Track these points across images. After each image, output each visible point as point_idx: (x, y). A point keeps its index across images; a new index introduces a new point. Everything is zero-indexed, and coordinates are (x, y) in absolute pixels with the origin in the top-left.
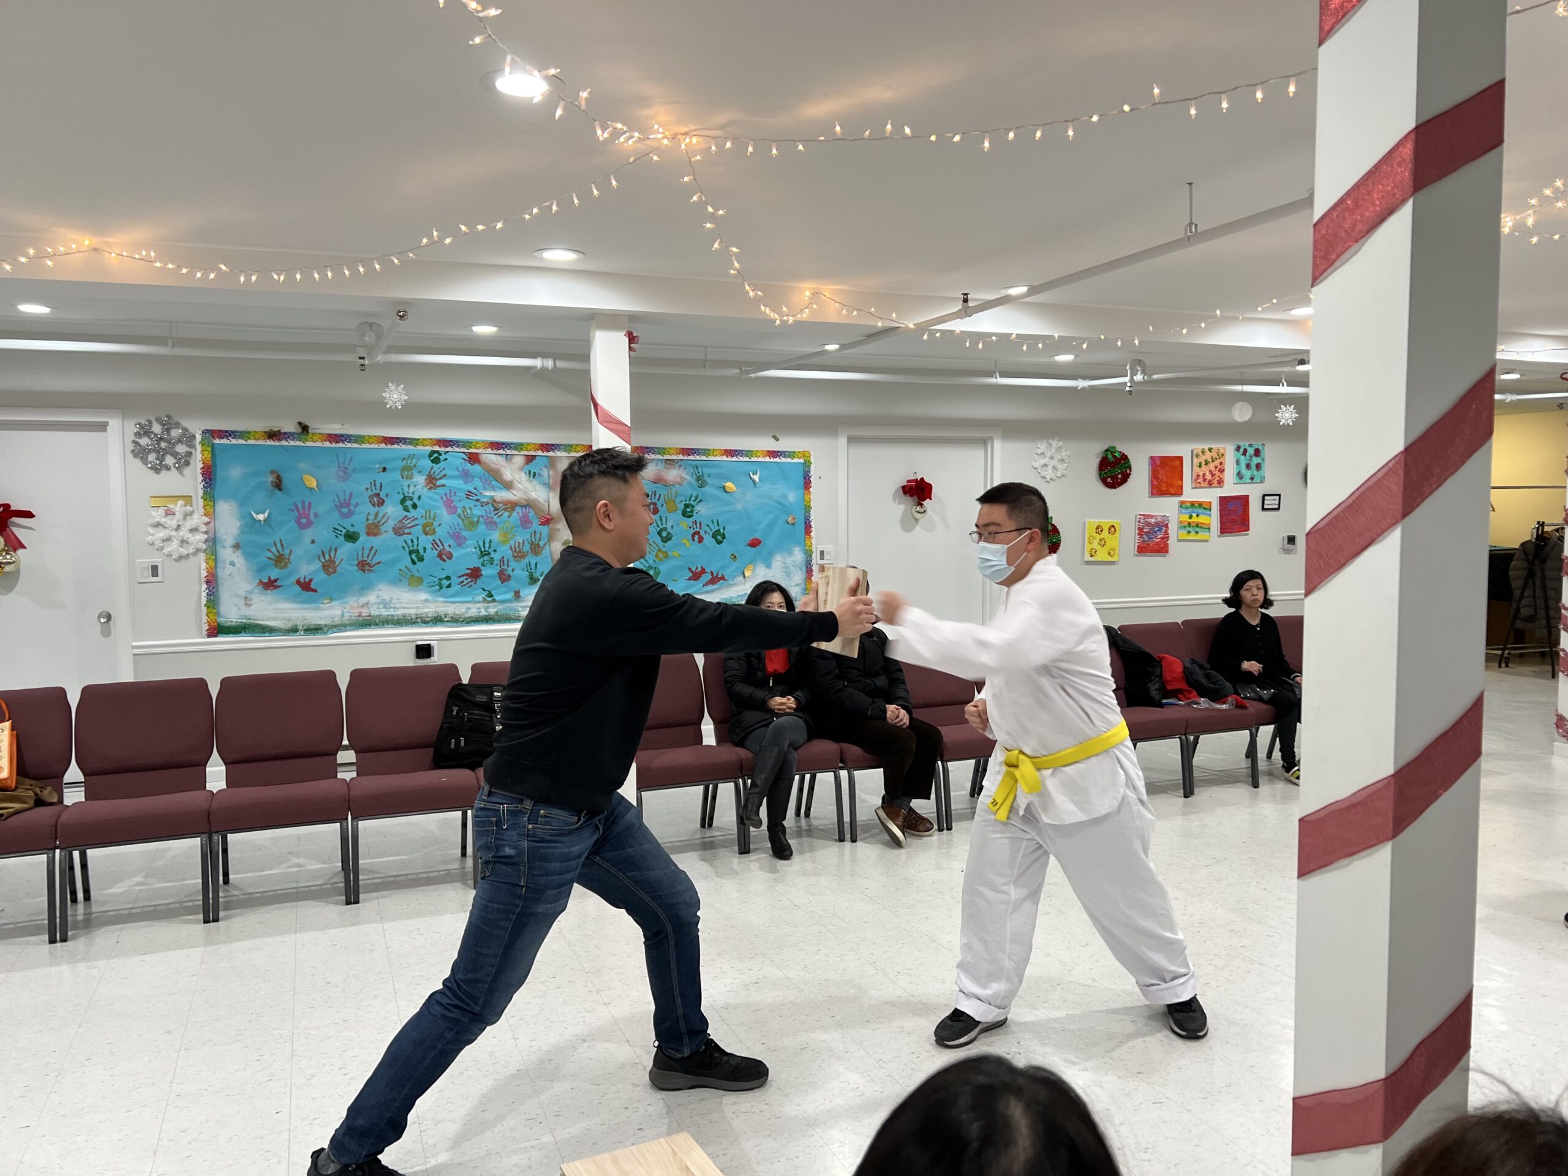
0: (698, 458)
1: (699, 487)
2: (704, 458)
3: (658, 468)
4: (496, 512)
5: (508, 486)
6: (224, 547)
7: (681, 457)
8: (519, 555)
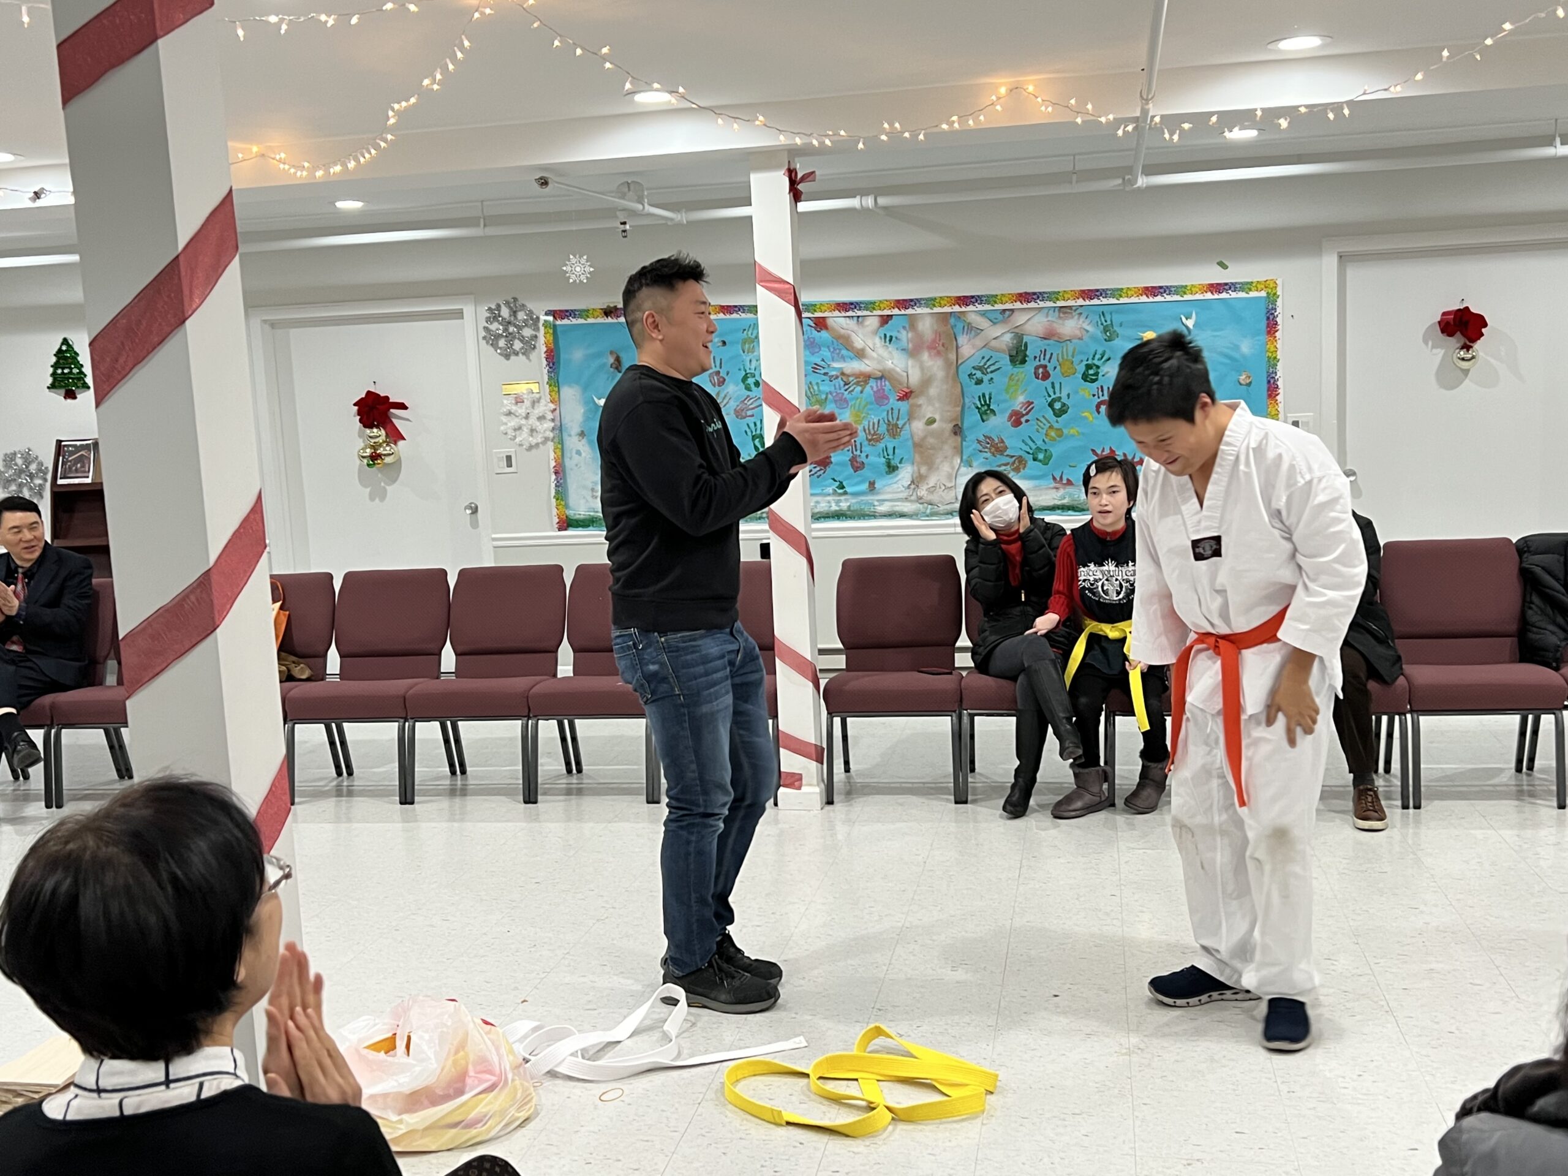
0: (1105, 301)
1: (1106, 340)
2: (1114, 301)
3: (1050, 318)
4: (847, 387)
5: (860, 354)
6: (570, 435)
7: (1081, 302)
8: (874, 438)
